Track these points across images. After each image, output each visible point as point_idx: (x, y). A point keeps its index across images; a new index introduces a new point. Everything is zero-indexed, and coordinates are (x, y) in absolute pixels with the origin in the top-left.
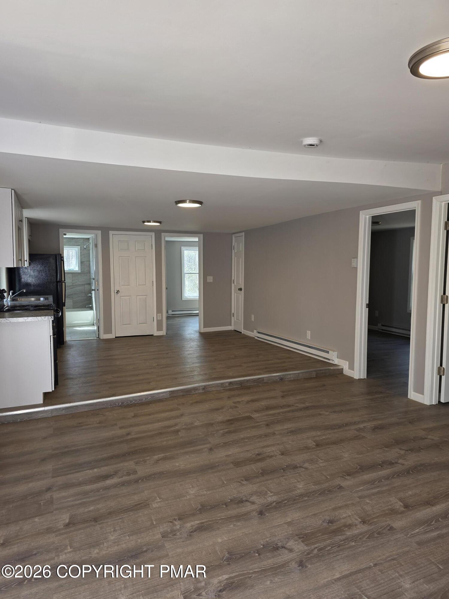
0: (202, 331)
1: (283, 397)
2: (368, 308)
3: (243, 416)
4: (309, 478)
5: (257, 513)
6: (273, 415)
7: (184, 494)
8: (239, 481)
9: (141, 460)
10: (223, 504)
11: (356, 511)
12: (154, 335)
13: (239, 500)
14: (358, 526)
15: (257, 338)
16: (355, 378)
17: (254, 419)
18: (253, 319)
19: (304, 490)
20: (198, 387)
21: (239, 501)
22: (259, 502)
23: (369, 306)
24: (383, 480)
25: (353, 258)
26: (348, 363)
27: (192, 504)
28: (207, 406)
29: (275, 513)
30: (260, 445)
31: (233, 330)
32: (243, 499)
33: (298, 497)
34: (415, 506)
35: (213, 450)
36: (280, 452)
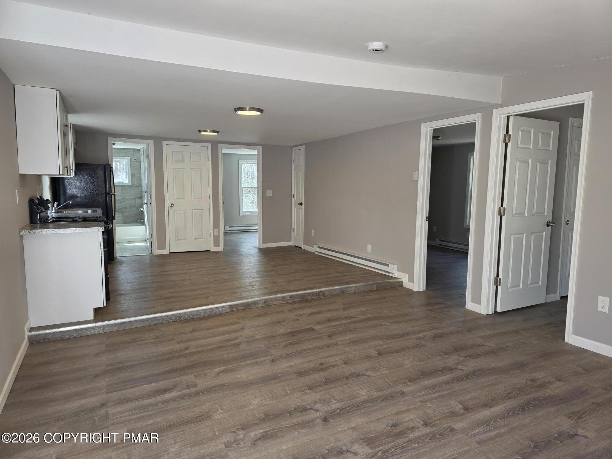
0: (261, 247)
1: (344, 309)
2: (428, 221)
3: (305, 328)
4: (372, 385)
5: (321, 420)
6: (336, 326)
7: (247, 405)
8: (303, 390)
9: (202, 373)
10: (287, 413)
11: (418, 415)
12: (211, 251)
13: (303, 408)
14: (421, 429)
15: (317, 253)
16: (415, 290)
17: (316, 330)
18: (313, 235)
19: (367, 396)
20: (258, 300)
21: (303, 409)
22: (323, 409)
23: (429, 219)
24: (443, 385)
25: (414, 171)
26: (407, 275)
27: (256, 414)
28: (269, 320)
29: (339, 419)
30: (323, 355)
31: (293, 245)
32: (306, 407)
33: (361, 404)
34: (474, 408)
35: (275, 362)
36: (343, 361)
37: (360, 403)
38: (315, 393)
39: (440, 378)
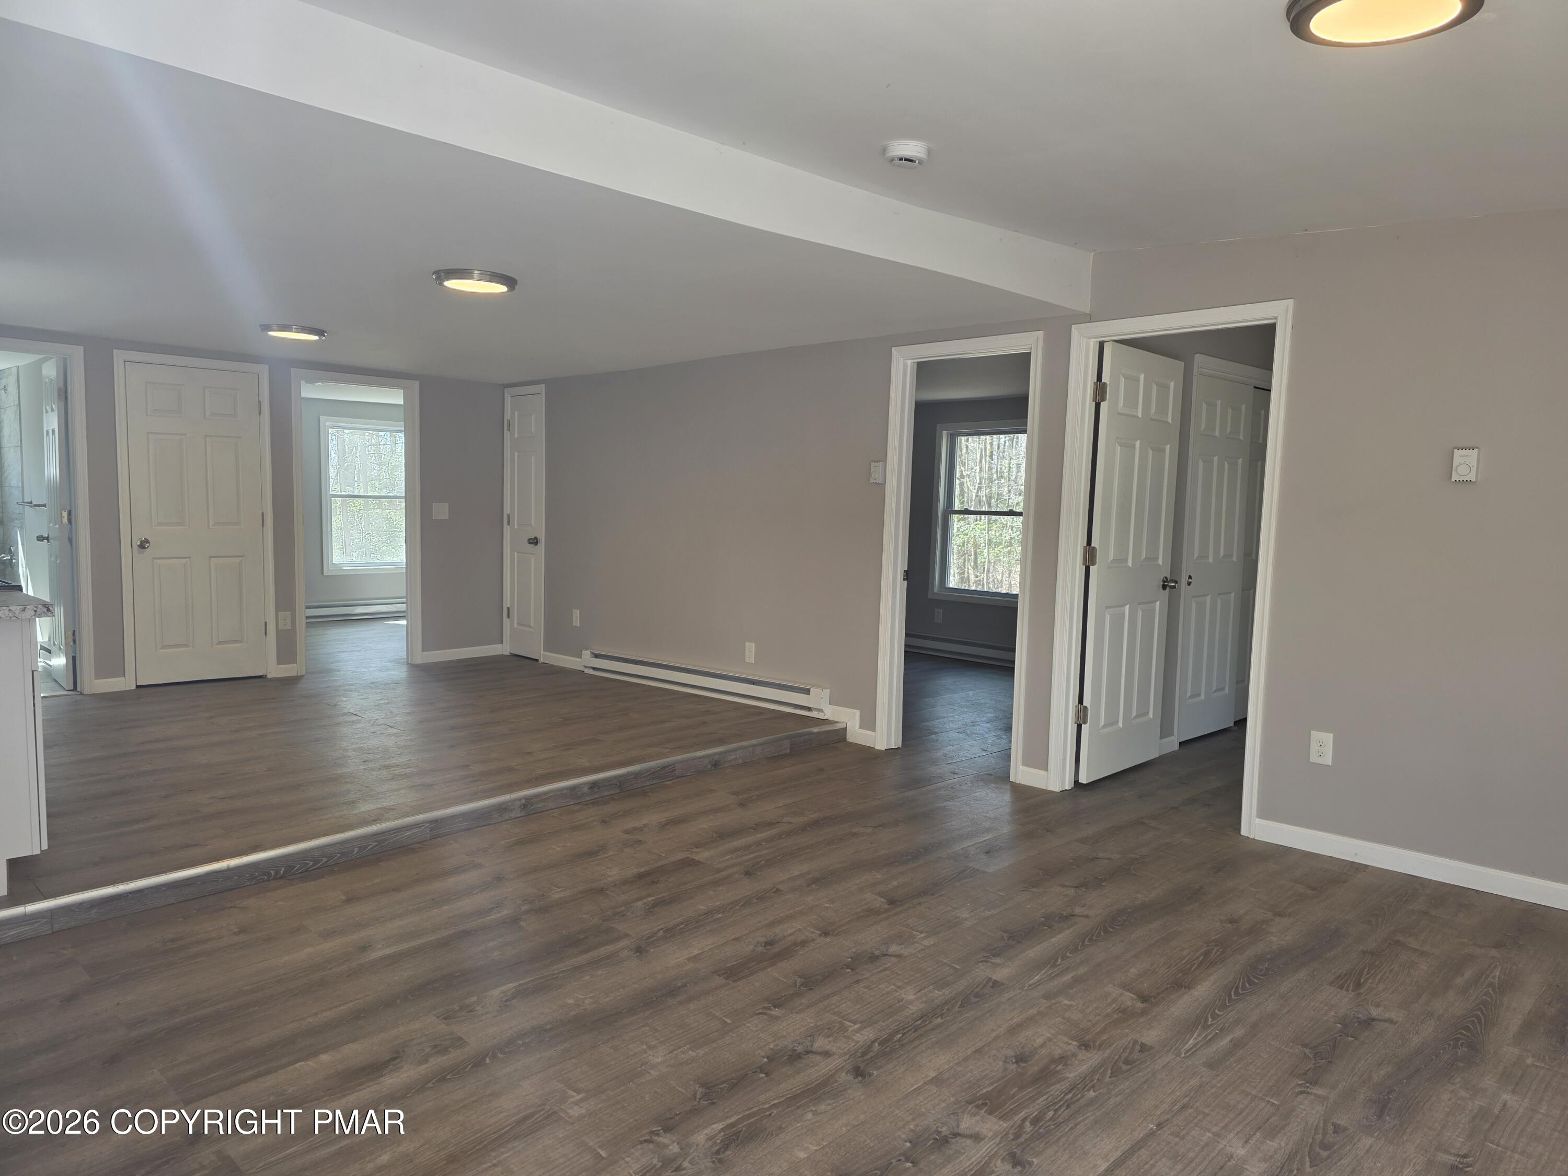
0: (418, 661)
1: (742, 805)
2: (906, 582)
3: (672, 859)
4: (918, 976)
5: (849, 1075)
6: (747, 848)
7: (639, 1069)
8: (761, 1011)
9: (456, 1007)
10: (756, 1072)
11: (1057, 1027)
12: (269, 676)
13: (788, 1054)
14: (1080, 1056)
15: (591, 672)
16: (877, 747)
17: (703, 863)
18: (576, 622)
19: (922, 1003)
20: (509, 802)
21: (790, 1055)
22: (840, 1048)
24: (1068, 954)
25: (876, 461)
26: (858, 713)
27: (677, 1088)
28: (558, 849)
29: (890, 1066)
30: (759, 922)
31: (508, 654)
32: (796, 1050)
33: (919, 1022)
34: (1159, 994)
35: (647, 952)
36: (817, 930)
37: (917, 1021)
38: (797, 1013)
39: (1053, 940)
